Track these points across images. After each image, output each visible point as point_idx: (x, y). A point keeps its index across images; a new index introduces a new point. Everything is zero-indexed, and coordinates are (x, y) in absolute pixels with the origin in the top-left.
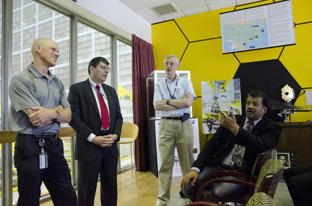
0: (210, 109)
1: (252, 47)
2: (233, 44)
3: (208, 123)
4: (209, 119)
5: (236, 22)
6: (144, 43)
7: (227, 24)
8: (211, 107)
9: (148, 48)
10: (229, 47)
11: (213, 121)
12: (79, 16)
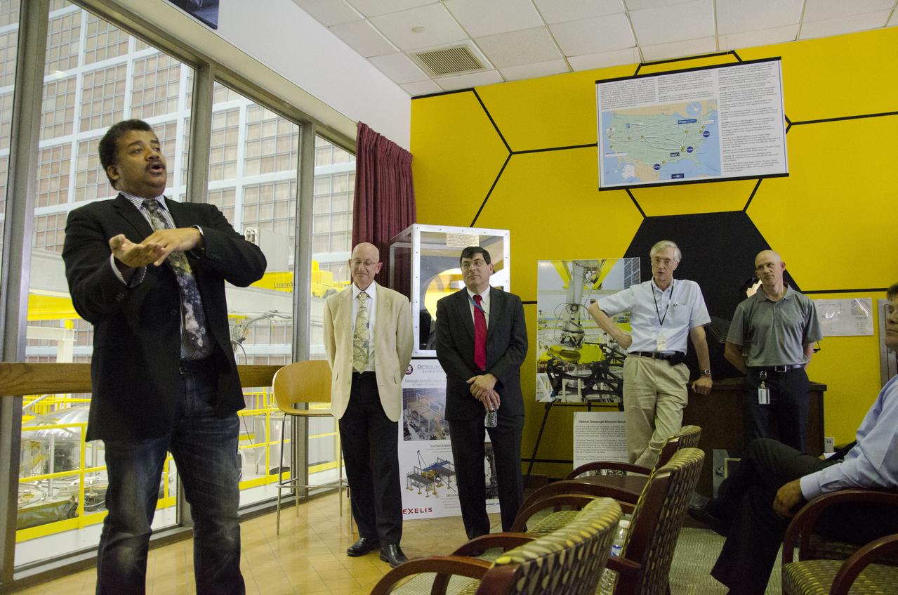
0: (559, 334)
1: (676, 175)
2: (627, 164)
3: (552, 374)
4: (555, 361)
5: (639, 106)
6: (389, 148)
7: (613, 110)
8: (561, 331)
9: (400, 164)
10: (616, 171)
11: (565, 368)
12: (218, 65)
